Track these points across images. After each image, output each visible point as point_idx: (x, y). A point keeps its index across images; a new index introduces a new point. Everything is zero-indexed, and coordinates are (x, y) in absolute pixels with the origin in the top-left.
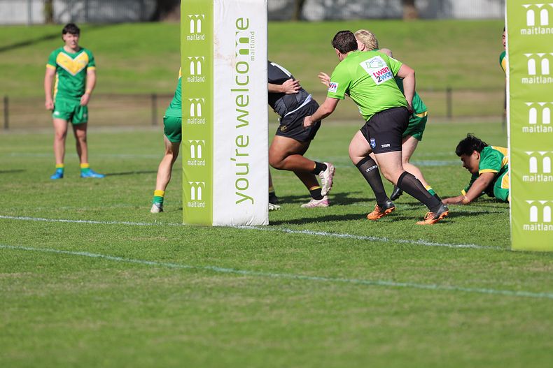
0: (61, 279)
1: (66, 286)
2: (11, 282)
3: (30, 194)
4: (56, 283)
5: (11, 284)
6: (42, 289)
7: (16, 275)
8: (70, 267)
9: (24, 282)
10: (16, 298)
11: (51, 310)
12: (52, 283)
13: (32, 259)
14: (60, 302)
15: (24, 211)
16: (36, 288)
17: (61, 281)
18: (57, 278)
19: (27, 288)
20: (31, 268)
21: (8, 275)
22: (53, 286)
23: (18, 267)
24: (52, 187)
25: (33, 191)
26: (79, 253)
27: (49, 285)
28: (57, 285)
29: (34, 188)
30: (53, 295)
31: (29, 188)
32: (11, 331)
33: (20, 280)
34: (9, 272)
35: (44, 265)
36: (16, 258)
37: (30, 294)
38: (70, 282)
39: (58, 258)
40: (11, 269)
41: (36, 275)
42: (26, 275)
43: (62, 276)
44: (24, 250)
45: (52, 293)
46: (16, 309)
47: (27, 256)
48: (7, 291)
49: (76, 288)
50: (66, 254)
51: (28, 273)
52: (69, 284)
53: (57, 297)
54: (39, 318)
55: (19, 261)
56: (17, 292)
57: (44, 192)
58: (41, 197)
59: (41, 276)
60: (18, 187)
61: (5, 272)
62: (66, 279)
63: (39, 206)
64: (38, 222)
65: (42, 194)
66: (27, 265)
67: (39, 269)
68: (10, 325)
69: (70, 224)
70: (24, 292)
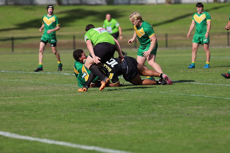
0: (219, 109)
1: (221, 112)
2: (198, 110)
3: (207, 74)
4: (217, 111)
5: (198, 111)
6: (211, 113)
7: (200, 107)
8: (223, 104)
9: (204, 110)
10: (200, 117)
11: (215, 122)
12: (215, 111)
13: (207, 101)
14: (219, 119)
15: (204, 81)
16: (209, 113)
17: (219, 110)
18: (217, 108)
19: (205, 113)
20: (206, 104)
21: (197, 107)
22: (216, 112)
23: (201, 104)
24: (216, 71)
25: (208, 72)
26: (227, 98)
27: (214, 112)
28: (218, 112)
29: (208, 71)
30: (215, 116)
31: (206, 71)
32: (198, 130)
33: (202, 109)
34: (198, 106)
35: (212, 103)
36: (200, 100)
37: (206, 115)
38: (223, 110)
39: (218, 100)
40: (198, 105)
41: (209, 107)
42: (205, 107)
43: (219, 108)
44: (204, 97)
45: (216, 115)
46: (200, 122)
47: (205, 99)
48: (197, 114)
49: (226, 113)
50: (221, 99)
51: (206, 107)
52: (222, 111)
53: (217, 117)
54: (210, 125)
55: (201, 101)
56: (201, 114)
57: (213, 73)
58: (211, 75)
59: (211, 108)
60: (202, 70)
61: (196, 106)
62: (221, 109)
63: (210, 78)
64: (209, 85)
65: (212, 73)
66: (205, 103)
67: (210, 105)
68: (198, 128)
69: (223, 86)
70: (204, 114)
